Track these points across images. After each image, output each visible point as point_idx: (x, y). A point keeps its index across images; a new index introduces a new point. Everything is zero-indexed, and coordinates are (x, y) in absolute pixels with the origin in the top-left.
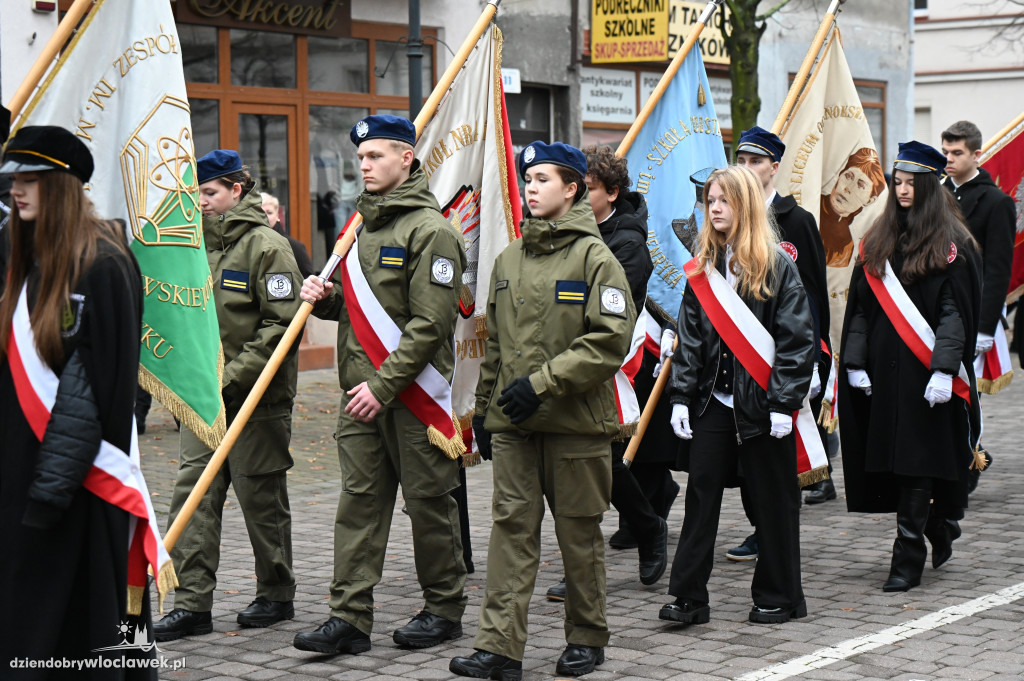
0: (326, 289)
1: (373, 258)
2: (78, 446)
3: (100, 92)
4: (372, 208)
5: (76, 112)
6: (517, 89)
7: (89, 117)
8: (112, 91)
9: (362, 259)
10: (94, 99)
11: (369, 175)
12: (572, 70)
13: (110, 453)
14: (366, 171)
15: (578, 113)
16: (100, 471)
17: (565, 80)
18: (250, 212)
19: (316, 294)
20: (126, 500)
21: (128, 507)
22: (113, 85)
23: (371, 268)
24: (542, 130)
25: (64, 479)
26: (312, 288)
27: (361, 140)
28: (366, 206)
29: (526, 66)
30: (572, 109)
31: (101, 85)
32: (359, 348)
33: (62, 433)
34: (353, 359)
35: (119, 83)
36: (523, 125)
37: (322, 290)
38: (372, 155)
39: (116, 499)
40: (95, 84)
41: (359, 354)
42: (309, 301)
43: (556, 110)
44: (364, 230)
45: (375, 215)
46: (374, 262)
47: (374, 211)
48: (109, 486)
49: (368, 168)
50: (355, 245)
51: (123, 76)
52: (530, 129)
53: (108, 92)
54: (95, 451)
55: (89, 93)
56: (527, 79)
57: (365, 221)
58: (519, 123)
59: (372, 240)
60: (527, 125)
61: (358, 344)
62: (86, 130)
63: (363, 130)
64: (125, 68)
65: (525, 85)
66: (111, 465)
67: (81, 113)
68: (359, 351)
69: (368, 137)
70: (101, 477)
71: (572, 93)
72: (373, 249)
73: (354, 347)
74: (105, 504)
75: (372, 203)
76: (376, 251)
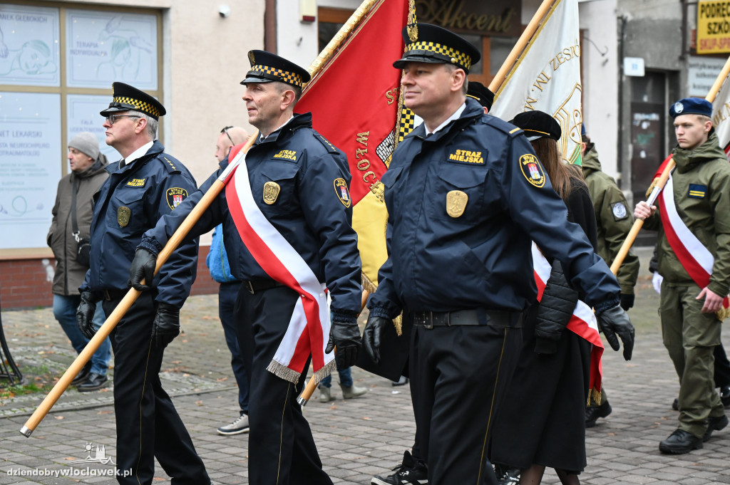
0: (652, 210)
1: (684, 191)
2: (565, 304)
3: (541, 80)
4: (684, 158)
5: (526, 92)
6: (641, 73)
7: (533, 96)
8: (548, 79)
9: (675, 192)
10: (537, 84)
11: (682, 137)
12: (682, 59)
13: (583, 308)
14: (681, 135)
15: (686, 90)
16: (577, 319)
17: (677, 66)
18: (592, 162)
19: (646, 214)
20: (591, 336)
21: (591, 341)
22: (549, 76)
23: (681, 198)
24: (659, 102)
25: (558, 324)
26: (643, 210)
27: (678, 115)
28: (679, 157)
29: (648, 56)
30: (682, 88)
31: (542, 76)
32: (670, 249)
33: (555, 296)
34: (665, 256)
35: (552, 75)
36: (645, 99)
37: (649, 211)
38: (685, 125)
39: (586, 336)
40: (538, 75)
41: (669, 253)
42: (641, 218)
43: (670, 88)
44: (676, 172)
45: (686, 163)
46: (684, 194)
47: (685, 161)
48: (583, 327)
49: (682, 133)
50: (670, 182)
51: (555, 70)
52: (651, 102)
53: (546, 80)
54: (574, 306)
55: (534, 81)
56: (649, 65)
57: (677, 166)
58: (642, 97)
59: (683, 179)
60: (648, 99)
61: (668, 246)
62: (531, 104)
63: (679, 108)
64: (556, 65)
65: (647, 70)
66: (584, 315)
67: (529, 93)
68: (669, 251)
69: (683, 113)
70: (578, 322)
71: (682, 76)
72: (684, 185)
73: (665, 248)
74: (580, 338)
75: (684, 155)
76: (686, 187)
